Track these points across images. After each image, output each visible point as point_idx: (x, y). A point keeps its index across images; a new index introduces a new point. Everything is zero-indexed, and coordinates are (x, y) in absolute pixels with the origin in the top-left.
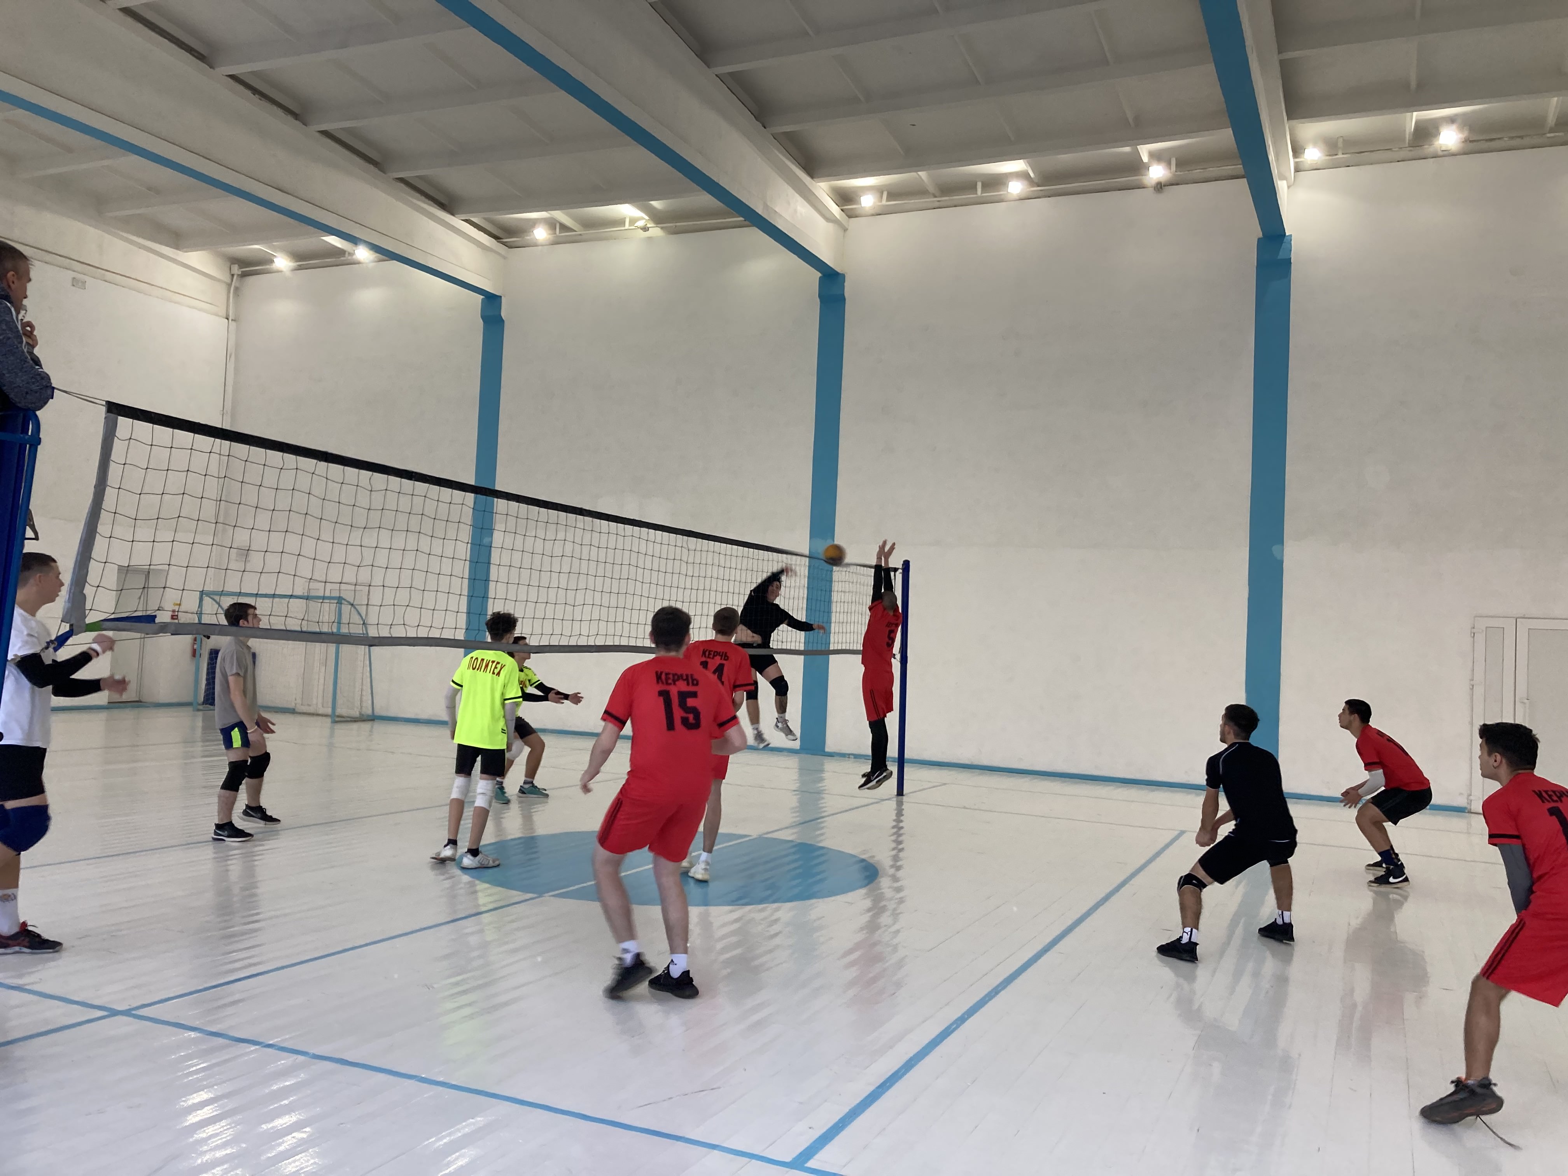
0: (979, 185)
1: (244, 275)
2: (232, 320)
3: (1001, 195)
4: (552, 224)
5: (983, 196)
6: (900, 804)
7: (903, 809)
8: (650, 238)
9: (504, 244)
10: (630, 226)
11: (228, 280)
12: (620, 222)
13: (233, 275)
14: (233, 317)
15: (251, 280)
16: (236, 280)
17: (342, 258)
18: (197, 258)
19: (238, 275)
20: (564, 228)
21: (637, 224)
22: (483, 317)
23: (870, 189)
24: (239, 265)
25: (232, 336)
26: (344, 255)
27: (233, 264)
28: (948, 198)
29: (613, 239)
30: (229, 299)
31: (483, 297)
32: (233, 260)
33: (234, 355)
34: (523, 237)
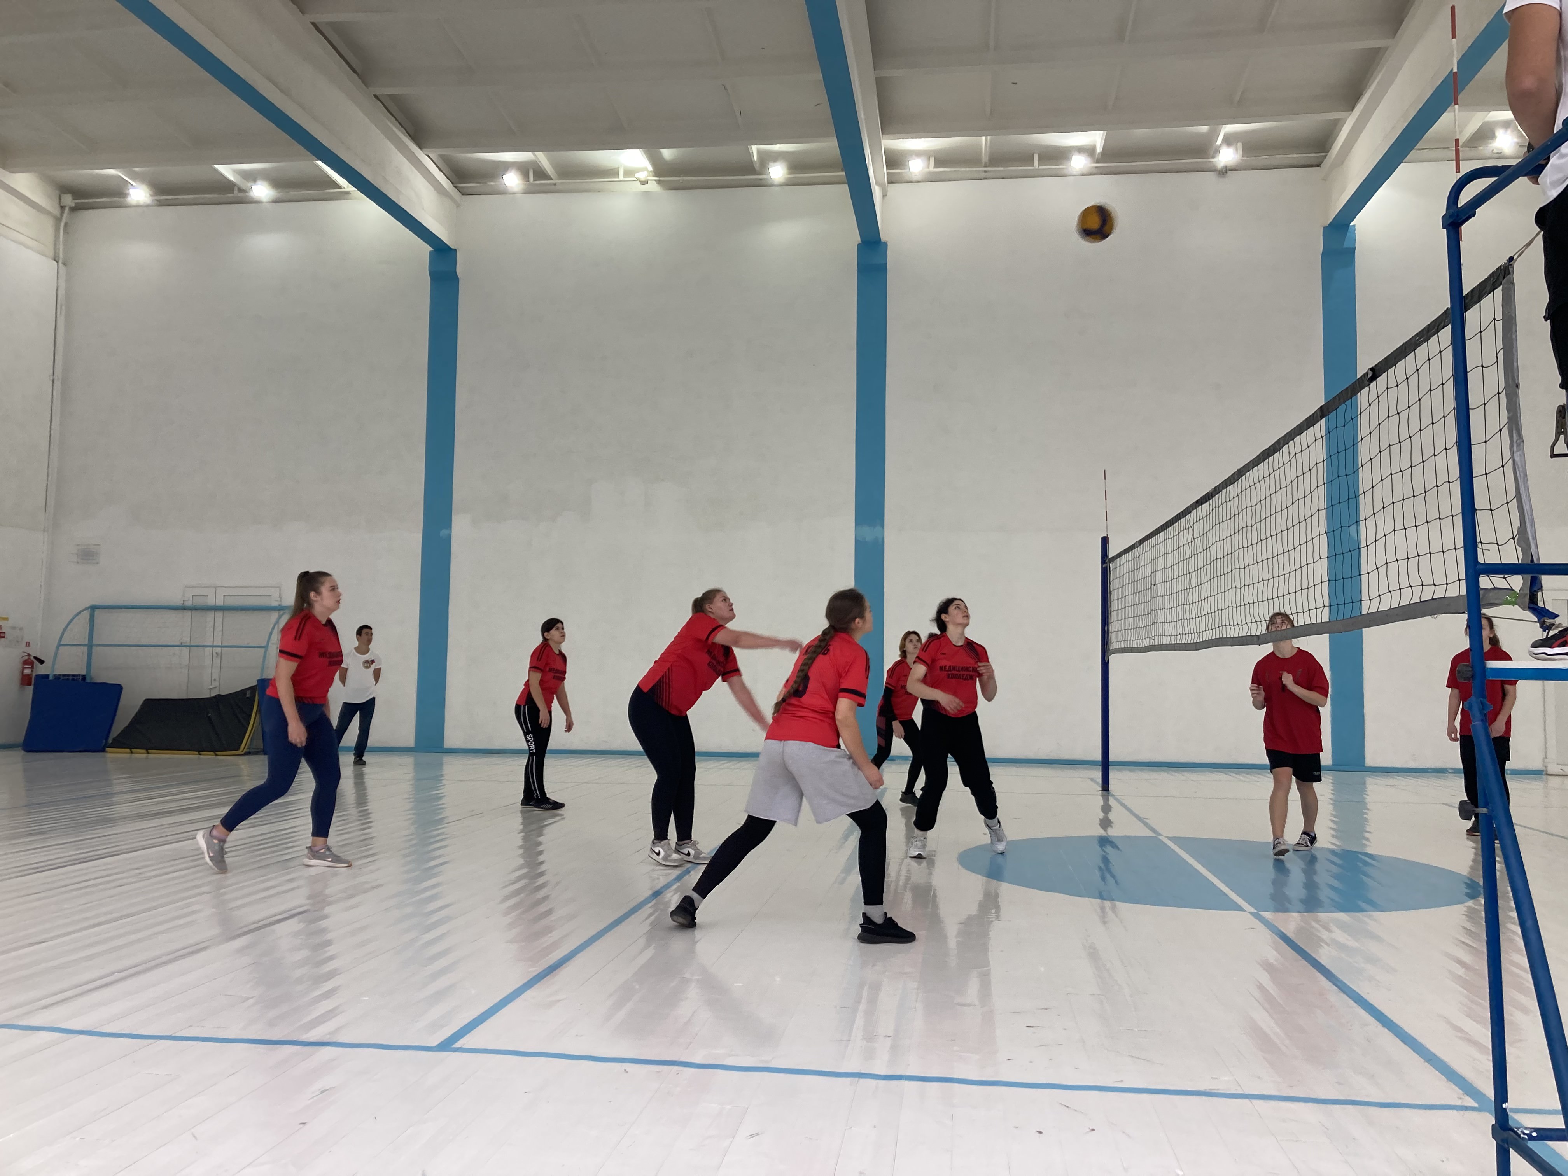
0: (1036, 157)
2: (62, 263)
3: (1063, 168)
5: (1040, 169)
9: (461, 189)
10: (624, 177)
11: (58, 213)
12: (612, 172)
14: (63, 260)
15: (84, 214)
16: (68, 214)
17: (230, 195)
18: (23, 181)
19: (70, 208)
21: (637, 175)
22: (431, 273)
23: (918, 154)
24: (73, 196)
25: (63, 284)
26: (232, 191)
27: (64, 193)
28: (1002, 169)
29: (599, 191)
30: (57, 237)
31: (432, 249)
32: (64, 189)
33: (63, 307)
34: (486, 183)
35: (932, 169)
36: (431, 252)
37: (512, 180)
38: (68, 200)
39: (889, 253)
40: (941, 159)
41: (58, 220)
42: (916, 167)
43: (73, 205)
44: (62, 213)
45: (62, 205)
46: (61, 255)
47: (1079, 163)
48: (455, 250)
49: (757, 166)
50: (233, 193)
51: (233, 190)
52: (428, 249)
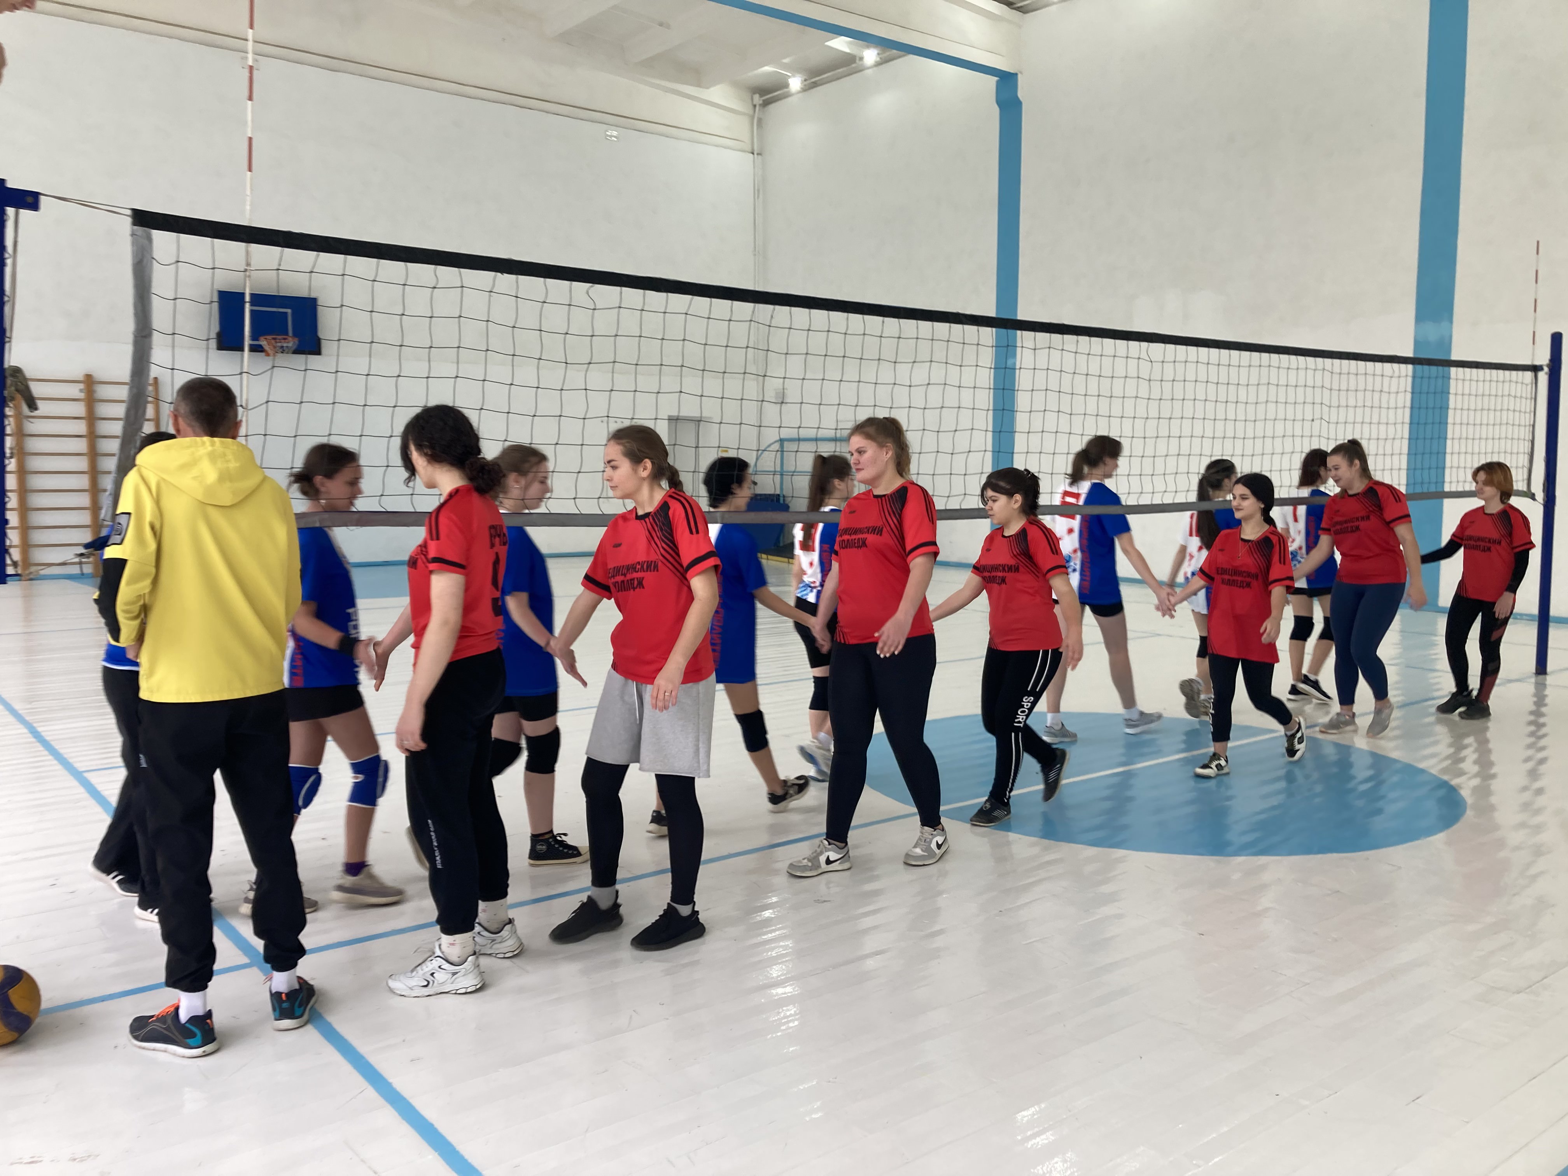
1: (766, 104)
2: (758, 154)
6: (1540, 687)
7: (1546, 696)
9: (1019, 9)
11: (751, 112)
13: (755, 106)
14: (757, 152)
15: (772, 107)
16: (759, 110)
17: (853, 65)
18: (719, 93)
19: (760, 105)
22: (999, 102)
24: (760, 94)
25: (757, 171)
26: (854, 62)
27: (754, 93)
30: (752, 132)
31: (996, 79)
32: (753, 90)
33: (761, 191)
36: (997, 82)
38: (757, 99)
41: (752, 117)
43: (761, 102)
44: (755, 111)
45: (755, 103)
46: (756, 148)
48: (1016, 74)
51: (852, 61)
52: (994, 80)
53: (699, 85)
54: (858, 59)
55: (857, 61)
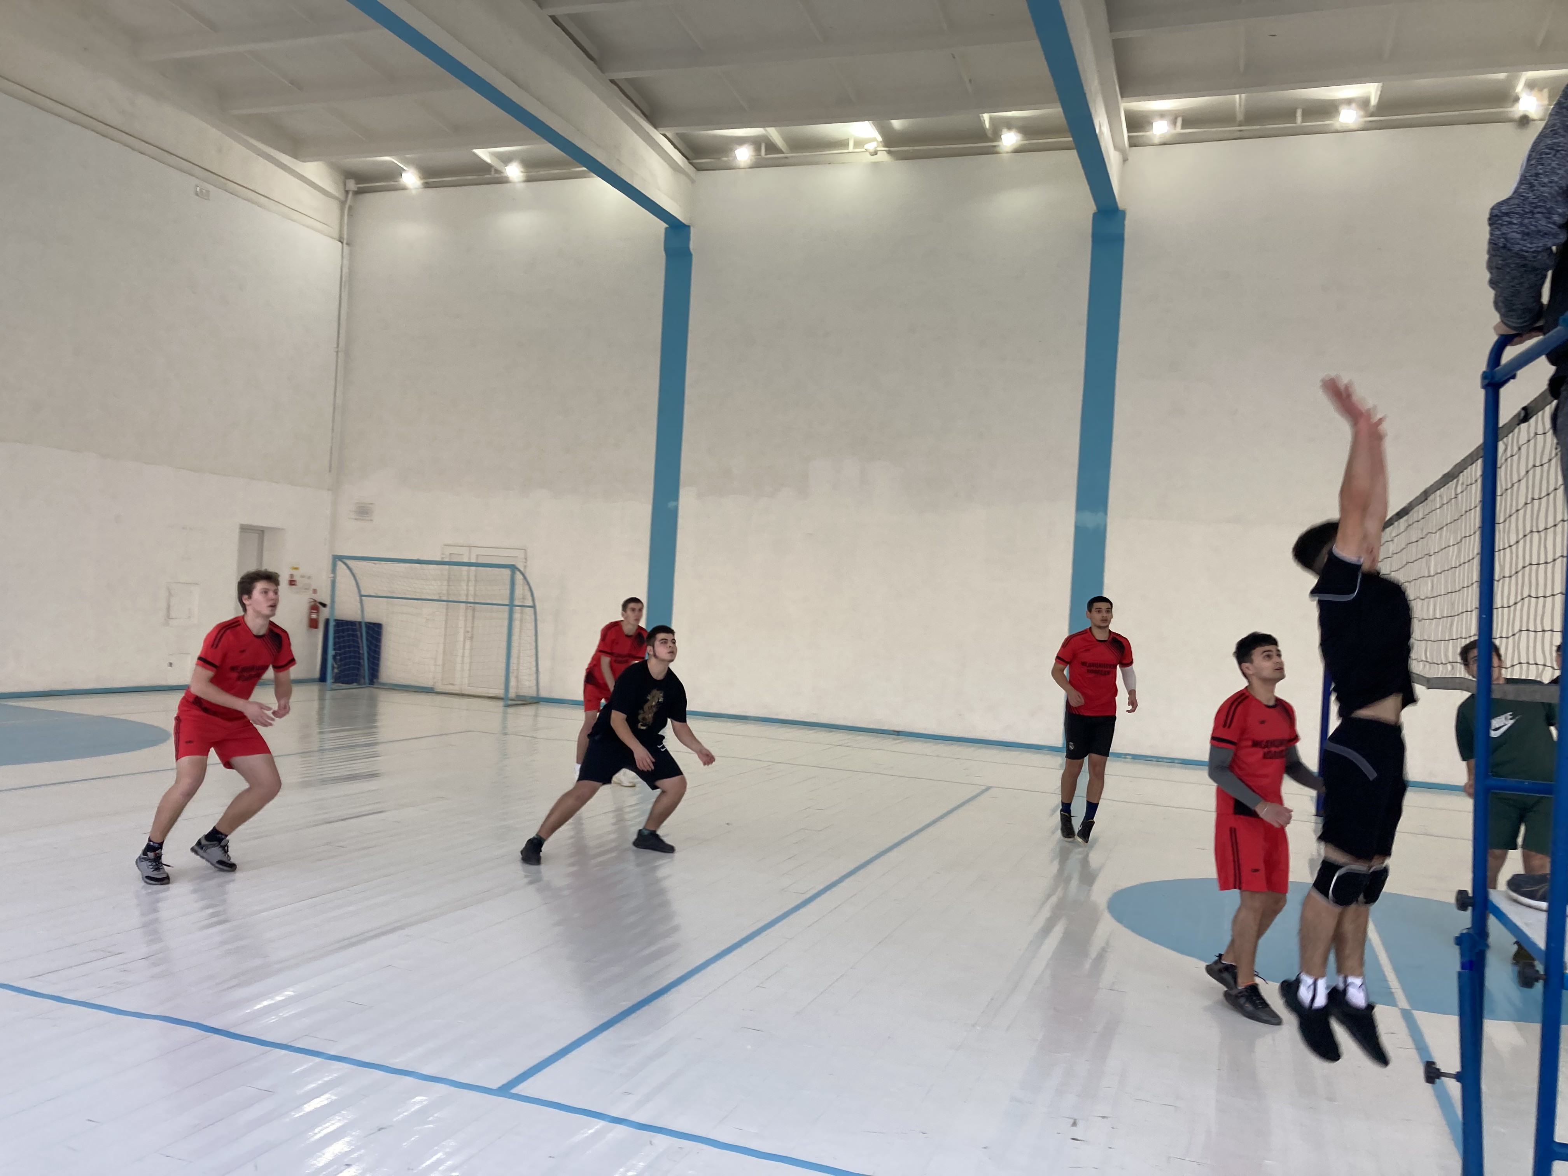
0: (1299, 113)
1: (359, 192)
2: (346, 244)
3: (1328, 125)
4: (756, 143)
5: (1303, 126)
8: (876, 164)
9: (696, 165)
10: (854, 148)
11: (342, 198)
12: (842, 144)
14: (346, 241)
15: (366, 197)
16: (351, 197)
17: (485, 176)
18: (314, 170)
19: (353, 192)
20: (771, 147)
21: (866, 146)
22: (666, 250)
23: (1162, 115)
24: (356, 181)
25: (346, 262)
26: (489, 172)
27: (348, 178)
28: (1258, 127)
29: (830, 164)
30: (341, 220)
31: (667, 226)
32: (348, 174)
33: (346, 284)
34: (719, 159)
35: (1179, 129)
36: (666, 229)
37: (743, 155)
38: (352, 185)
39: (1127, 222)
40: (1189, 120)
41: (343, 203)
42: (1160, 129)
43: (356, 189)
44: (347, 197)
45: (347, 189)
46: (345, 237)
47: (1349, 117)
48: (689, 227)
49: (989, 134)
50: (490, 174)
51: (491, 171)
52: (663, 225)
53: (295, 156)
54: (493, 170)
55: (493, 173)
